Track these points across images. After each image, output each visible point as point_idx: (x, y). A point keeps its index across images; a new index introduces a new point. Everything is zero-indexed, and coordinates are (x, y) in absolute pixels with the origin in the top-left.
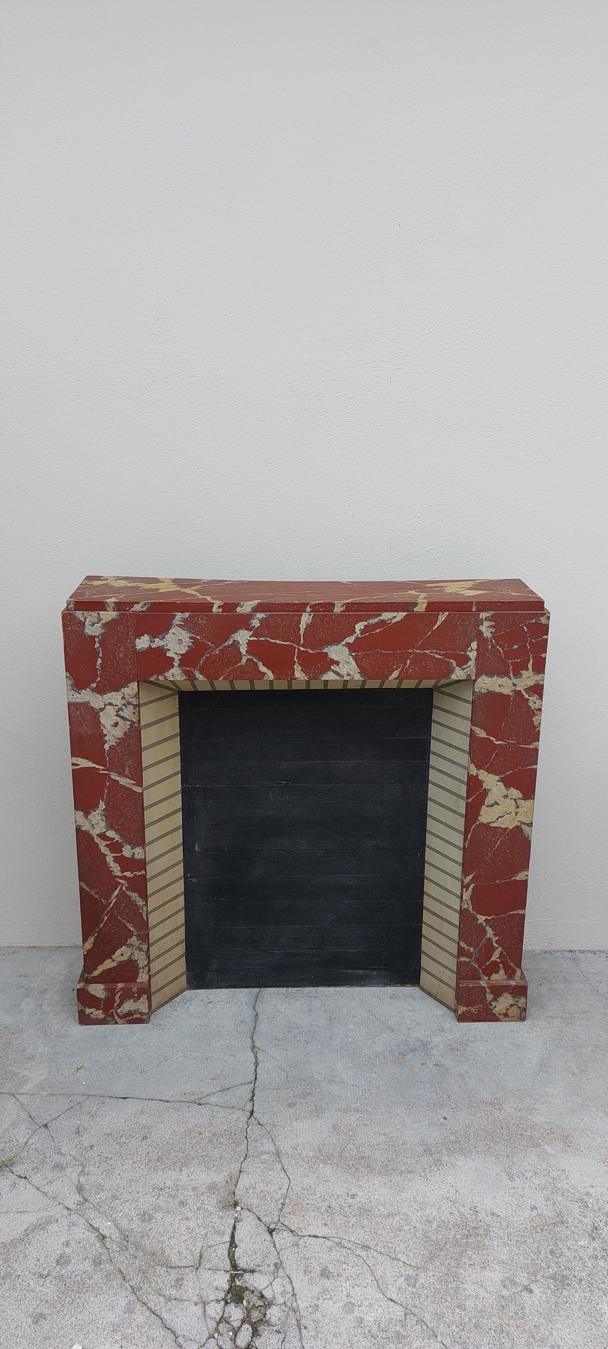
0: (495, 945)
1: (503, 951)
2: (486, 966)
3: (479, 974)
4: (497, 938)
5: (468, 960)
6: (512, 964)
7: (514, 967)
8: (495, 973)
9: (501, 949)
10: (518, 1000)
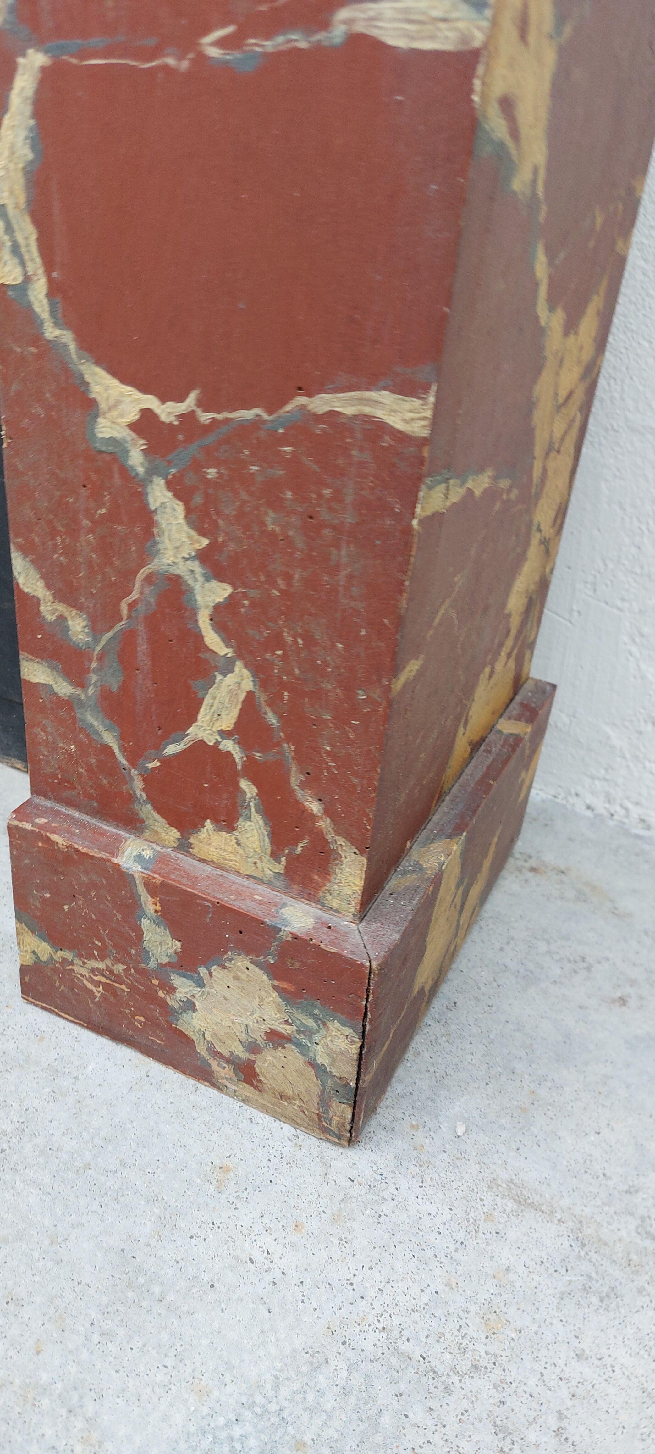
0: (213, 640)
1: (261, 698)
2: (166, 762)
3: (131, 798)
4: (221, 592)
5: (64, 688)
6: (315, 807)
7: (325, 824)
8: (219, 829)
9: (248, 684)
10: (311, 1023)
